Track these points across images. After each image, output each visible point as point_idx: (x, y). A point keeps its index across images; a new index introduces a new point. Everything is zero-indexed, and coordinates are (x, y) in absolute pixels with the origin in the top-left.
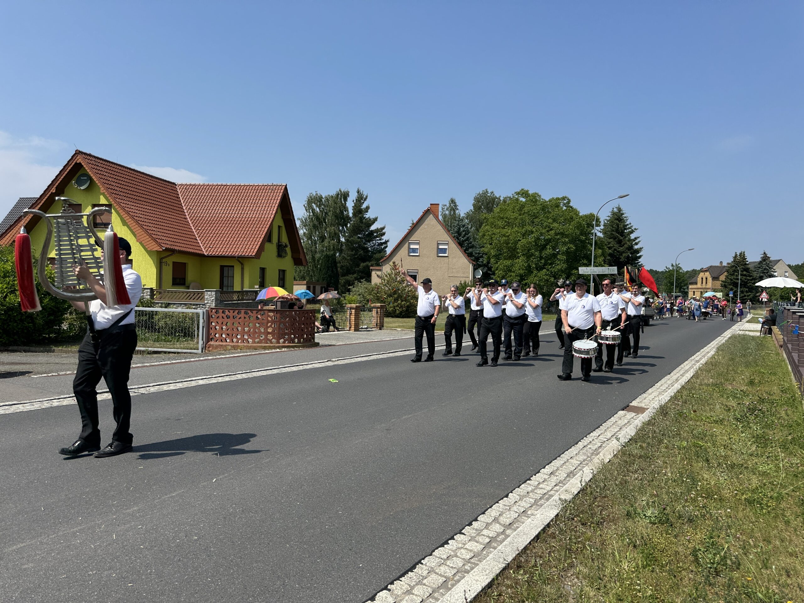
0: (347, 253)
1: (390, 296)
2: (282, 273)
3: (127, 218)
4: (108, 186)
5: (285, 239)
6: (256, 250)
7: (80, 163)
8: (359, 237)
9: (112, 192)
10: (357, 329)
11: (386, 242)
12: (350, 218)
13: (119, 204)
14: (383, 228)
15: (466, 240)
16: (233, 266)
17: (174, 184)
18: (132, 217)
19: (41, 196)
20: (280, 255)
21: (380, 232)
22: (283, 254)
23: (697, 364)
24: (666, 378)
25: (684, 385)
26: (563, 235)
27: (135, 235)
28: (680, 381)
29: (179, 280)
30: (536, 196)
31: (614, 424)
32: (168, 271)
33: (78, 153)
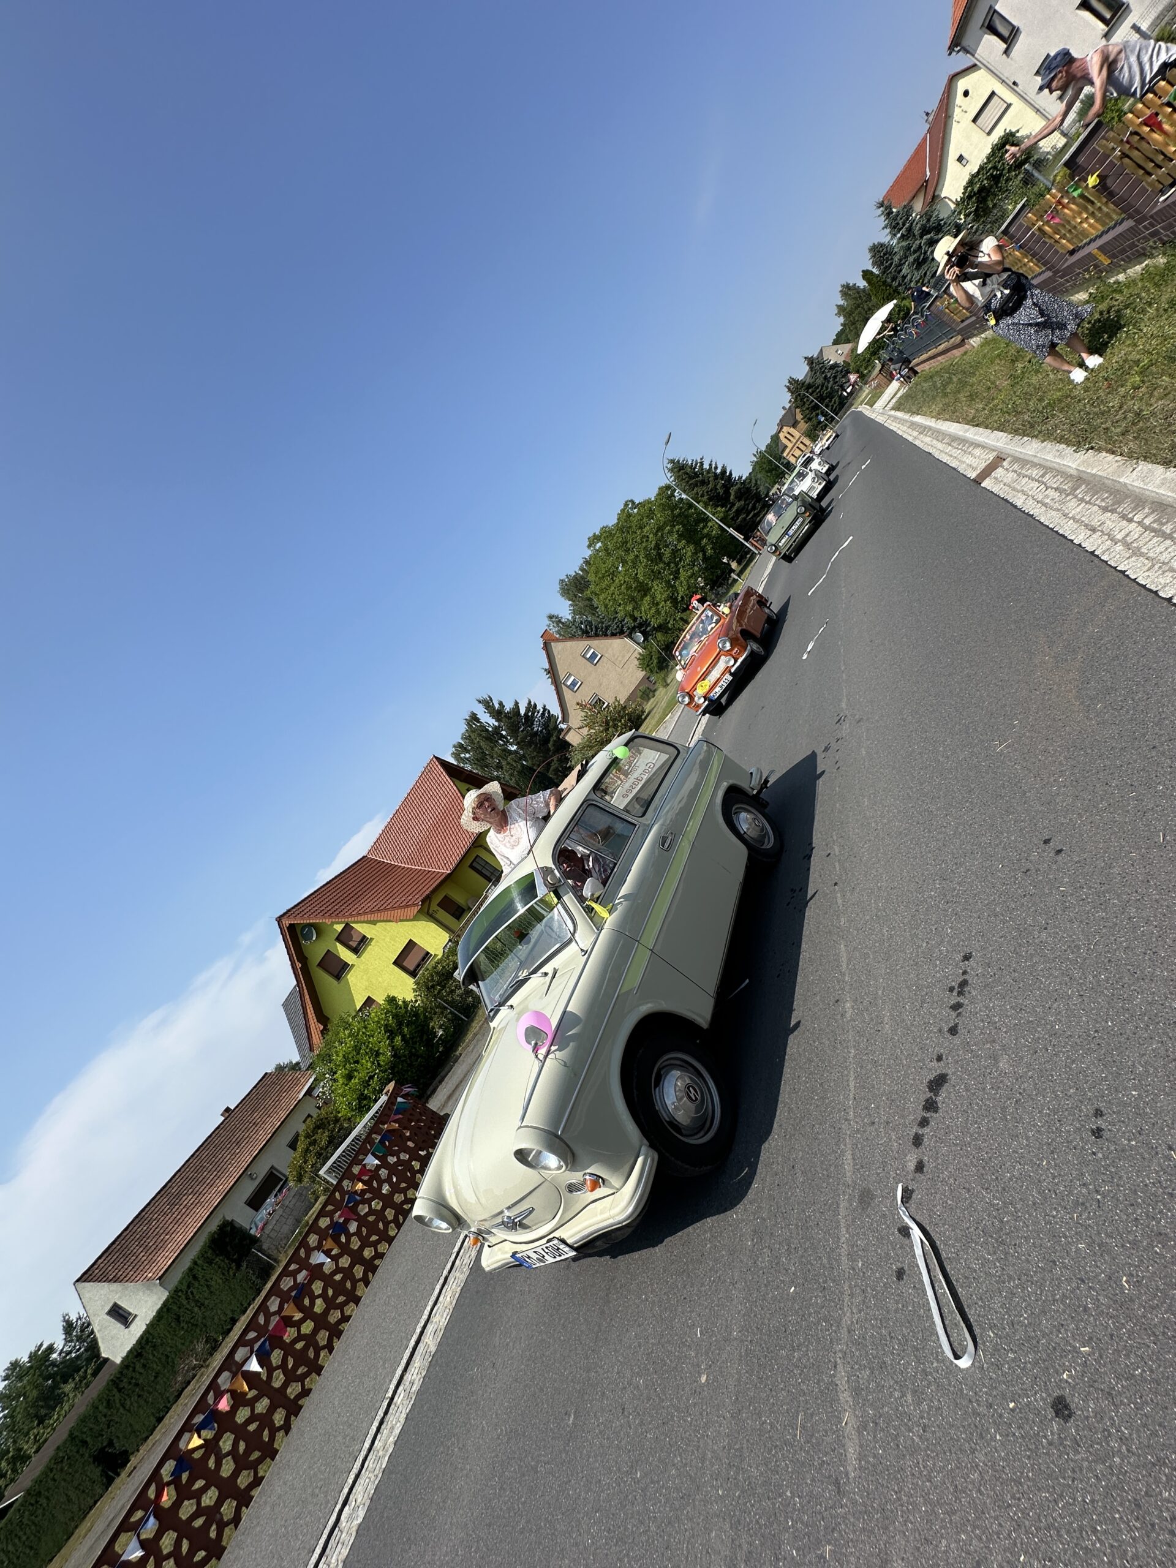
0: (530, 752)
1: (607, 730)
3: (370, 917)
7: (290, 925)
8: (522, 731)
9: (337, 914)
11: (545, 709)
12: (499, 726)
13: (351, 915)
14: (530, 702)
15: (596, 631)
17: (364, 857)
18: (372, 912)
19: (296, 978)
21: (531, 707)
23: (930, 428)
24: (937, 455)
25: (973, 426)
26: (660, 529)
27: (390, 921)
28: (961, 433)
29: (458, 912)
30: (604, 530)
31: (1009, 486)
32: (442, 915)
33: (279, 920)
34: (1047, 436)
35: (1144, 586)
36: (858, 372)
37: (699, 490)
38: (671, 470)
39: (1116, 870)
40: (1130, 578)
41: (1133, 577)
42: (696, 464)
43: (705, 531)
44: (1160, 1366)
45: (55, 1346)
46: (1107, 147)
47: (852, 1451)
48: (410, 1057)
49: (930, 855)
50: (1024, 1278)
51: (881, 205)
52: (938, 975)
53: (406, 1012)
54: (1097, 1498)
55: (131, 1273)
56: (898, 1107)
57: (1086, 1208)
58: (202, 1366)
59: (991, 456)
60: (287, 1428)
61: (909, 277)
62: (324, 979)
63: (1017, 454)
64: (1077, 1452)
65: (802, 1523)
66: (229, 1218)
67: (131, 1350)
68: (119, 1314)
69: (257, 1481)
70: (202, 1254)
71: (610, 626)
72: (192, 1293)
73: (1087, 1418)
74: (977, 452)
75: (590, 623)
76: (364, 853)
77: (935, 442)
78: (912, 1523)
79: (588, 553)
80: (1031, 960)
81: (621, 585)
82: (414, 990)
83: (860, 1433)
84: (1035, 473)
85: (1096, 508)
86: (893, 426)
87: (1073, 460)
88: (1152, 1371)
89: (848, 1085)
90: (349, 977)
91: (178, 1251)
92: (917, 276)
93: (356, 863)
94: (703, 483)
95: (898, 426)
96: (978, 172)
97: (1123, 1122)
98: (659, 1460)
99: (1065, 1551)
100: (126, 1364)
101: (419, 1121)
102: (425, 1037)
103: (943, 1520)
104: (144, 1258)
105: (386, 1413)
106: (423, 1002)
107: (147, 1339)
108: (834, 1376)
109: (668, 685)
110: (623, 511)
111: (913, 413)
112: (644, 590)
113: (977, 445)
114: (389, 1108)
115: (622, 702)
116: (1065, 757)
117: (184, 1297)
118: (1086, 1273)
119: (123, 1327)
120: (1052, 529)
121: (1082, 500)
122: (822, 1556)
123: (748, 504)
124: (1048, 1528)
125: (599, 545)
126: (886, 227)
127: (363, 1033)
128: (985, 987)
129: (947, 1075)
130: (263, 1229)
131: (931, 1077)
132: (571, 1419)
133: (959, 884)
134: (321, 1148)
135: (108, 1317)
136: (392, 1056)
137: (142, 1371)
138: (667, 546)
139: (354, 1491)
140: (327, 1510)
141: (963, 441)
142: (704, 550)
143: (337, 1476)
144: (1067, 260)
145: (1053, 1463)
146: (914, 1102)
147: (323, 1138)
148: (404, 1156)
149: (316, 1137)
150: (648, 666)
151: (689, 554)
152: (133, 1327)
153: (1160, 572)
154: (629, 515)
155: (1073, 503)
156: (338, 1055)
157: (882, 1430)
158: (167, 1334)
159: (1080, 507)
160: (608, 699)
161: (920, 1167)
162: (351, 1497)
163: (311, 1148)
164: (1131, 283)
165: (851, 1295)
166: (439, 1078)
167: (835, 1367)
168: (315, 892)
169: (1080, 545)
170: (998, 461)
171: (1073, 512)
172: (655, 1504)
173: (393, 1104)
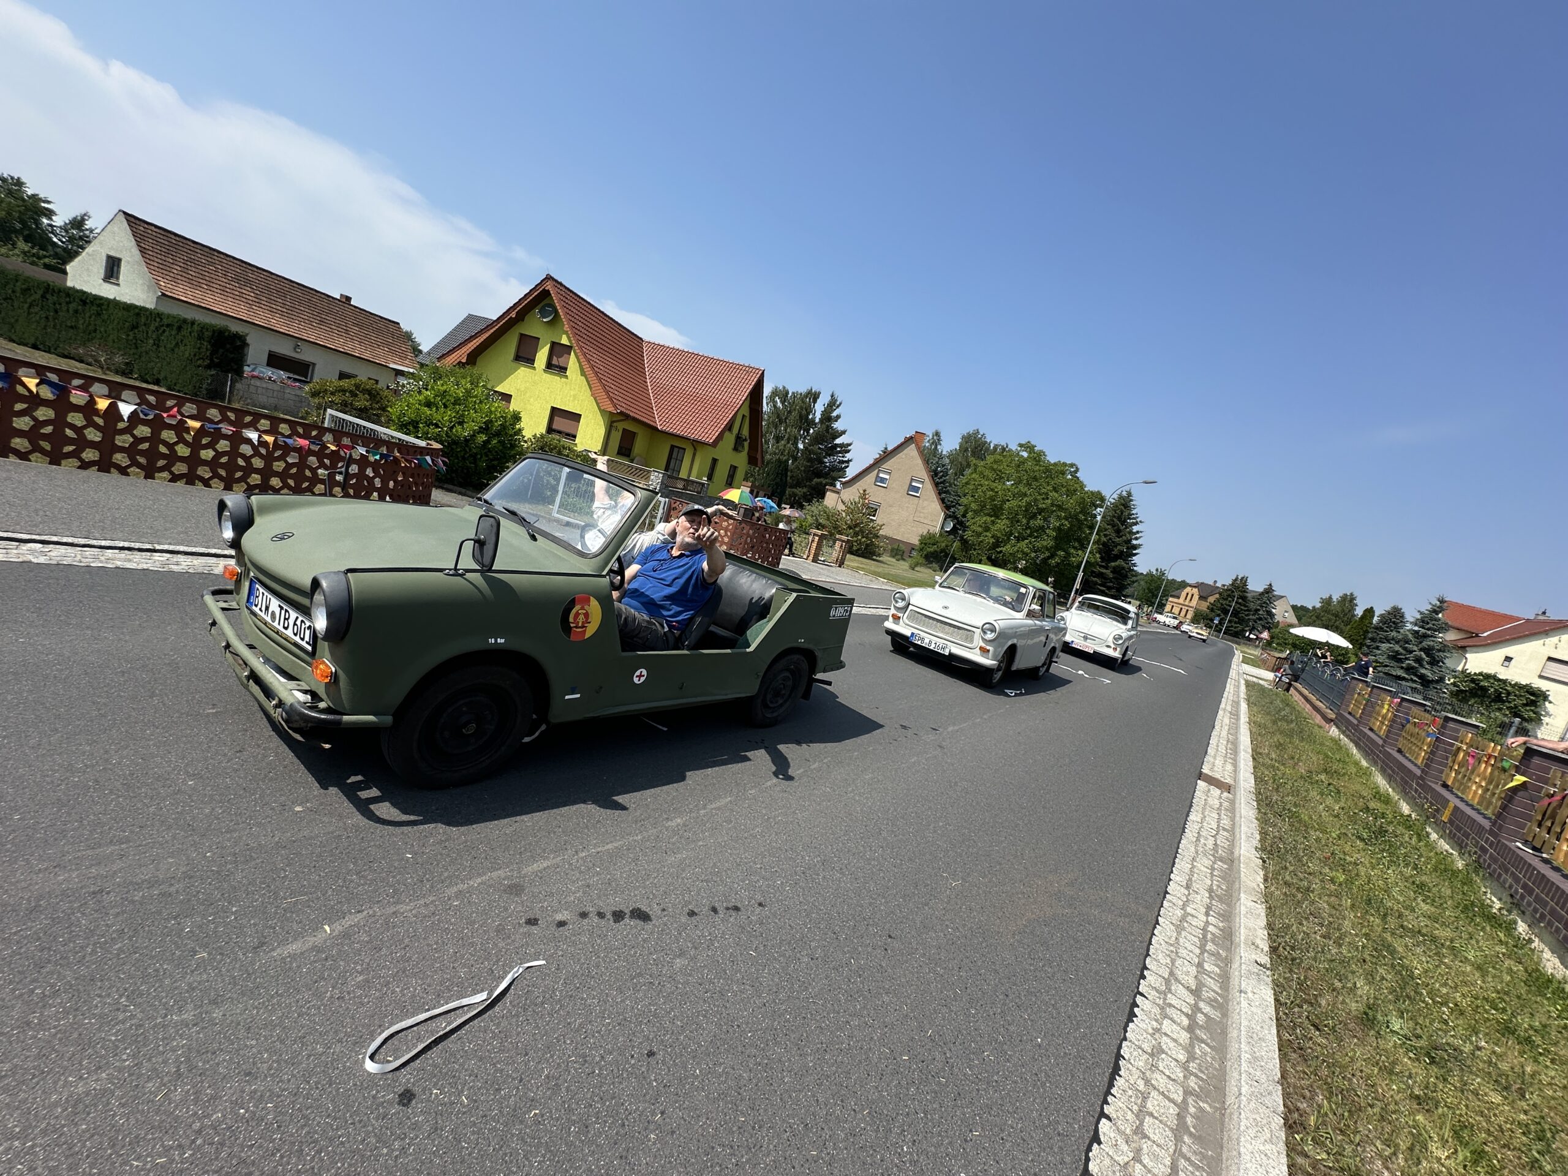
0: (803, 463)
1: (850, 528)
2: (733, 469)
3: (586, 366)
4: (574, 325)
5: (746, 432)
6: (714, 437)
7: (548, 291)
8: (819, 448)
9: (576, 333)
10: (815, 560)
11: (848, 461)
12: (816, 424)
13: (581, 348)
14: (850, 445)
15: (941, 483)
16: (685, 449)
17: (641, 339)
18: (592, 367)
19: (498, 319)
20: (735, 449)
21: (845, 448)
22: (740, 449)
23: (1238, 719)
24: (1214, 733)
25: (1253, 756)
26: (1060, 507)
27: (591, 388)
28: (1242, 747)
29: (625, 450)
30: (1041, 453)
31: (1205, 804)
32: (616, 437)
33: (549, 278)
34: (1263, 821)
35: (1150, 943)
36: (1272, 637)
37: (1110, 531)
38: (1121, 497)
39: (886, 999)
40: (1154, 930)
41: (1156, 932)
42: (1134, 519)
43: (1072, 551)
44: (477, 1159)
45: (54, 218)
46: (1555, 779)
47: (295, 947)
48: (471, 456)
49: (840, 845)
50: (502, 1035)
51: (1442, 601)
52: (736, 886)
53: (511, 436)
54: (347, 1145)
55: (156, 264)
56: (606, 890)
57: (583, 1065)
58: (102, 368)
59: (1229, 780)
60: (85, 465)
61: (1379, 652)
62: (510, 344)
63: (1237, 801)
64: (377, 1119)
65: (216, 928)
66: (249, 340)
67: (85, 293)
68: (112, 268)
69: (24, 456)
70: (204, 327)
71: (950, 494)
72: (164, 331)
73: (409, 1118)
74: (1229, 767)
75: (946, 474)
76: (645, 338)
77: (1227, 728)
78: (257, 1013)
79: (1013, 447)
80: (780, 956)
81: (992, 490)
82: (535, 436)
83: (313, 948)
84: (1226, 822)
85: (1209, 883)
86: (1230, 687)
87: (1248, 848)
88: (470, 1154)
89: (607, 844)
90: (522, 368)
91: (197, 303)
92: (1381, 659)
93: (633, 334)
94: (1118, 532)
95: (1232, 691)
96: (1500, 680)
97: (669, 1071)
98: (211, 796)
99: (292, 1135)
100: (70, 292)
101: (416, 484)
102: (495, 463)
103: (272, 1036)
104: (175, 272)
105: (140, 550)
106: (527, 448)
107: (102, 304)
108: (351, 913)
109: (913, 569)
110: (1065, 464)
111: (1248, 700)
112: (996, 512)
113: (1235, 765)
114: (415, 451)
115: (881, 532)
116: (971, 928)
117: (157, 324)
118: (529, 1081)
119: (102, 277)
120: (1177, 852)
121: (1213, 869)
122: (195, 953)
123: (1111, 582)
124: (304, 1117)
125: (1025, 454)
126: (1421, 613)
127: (475, 402)
128: (739, 927)
129: (651, 920)
130: (253, 377)
131: (644, 908)
132: (211, 711)
133: (824, 877)
134: (351, 404)
135: (104, 258)
136: (465, 437)
137: (71, 311)
138: (1045, 519)
139: (58, 546)
140: (29, 528)
141: (1235, 751)
142: (1052, 556)
143: (63, 526)
144: (1437, 783)
145: (360, 1104)
146: (616, 902)
147: (362, 402)
148: (378, 482)
149: (360, 395)
150: (925, 544)
151: (1045, 543)
152: (107, 286)
153: (1168, 953)
154: (1063, 473)
155: (1208, 863)
156: (442, 385)
157: (323, 966)
158: (116, 322)
159: (1206, 870)
160: (879, 519)
161: (562, 924)
162: (51, 546)
163: (347, 394)
164: (1431, 846)
165: (426, 905)
166: (463, 490)
167: (359, 912)
168: (589, 303)
169: (1170, 880)
170: (1227, 788)
171: (1199, 865)
172: (173, 805)
173: (421, 454)
